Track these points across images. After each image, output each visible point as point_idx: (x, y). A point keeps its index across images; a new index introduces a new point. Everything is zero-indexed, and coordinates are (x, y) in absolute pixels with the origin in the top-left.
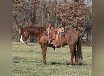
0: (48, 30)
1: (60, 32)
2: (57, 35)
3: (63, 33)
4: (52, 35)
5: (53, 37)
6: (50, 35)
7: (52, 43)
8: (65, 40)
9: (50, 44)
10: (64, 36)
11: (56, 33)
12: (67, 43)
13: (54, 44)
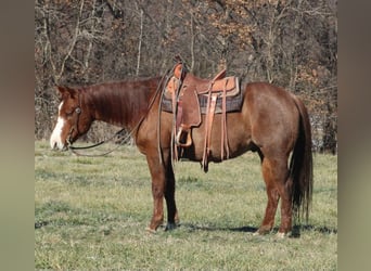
0: (172, 91)
1: (223, 96)
2: (211, 110)
3: (233, 97)
4: (189, 108)
5: (190, 115)
6: (180, 109)
7: (189, 143)
8: (242, 128)
9: (179, 148)
10: (239, 111)
11: (203, 101)
12: (252, 143)
13: (197, 147)
